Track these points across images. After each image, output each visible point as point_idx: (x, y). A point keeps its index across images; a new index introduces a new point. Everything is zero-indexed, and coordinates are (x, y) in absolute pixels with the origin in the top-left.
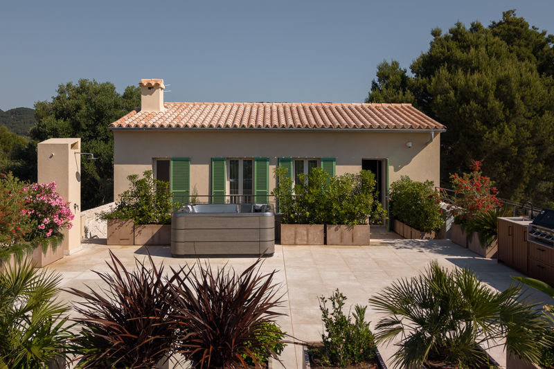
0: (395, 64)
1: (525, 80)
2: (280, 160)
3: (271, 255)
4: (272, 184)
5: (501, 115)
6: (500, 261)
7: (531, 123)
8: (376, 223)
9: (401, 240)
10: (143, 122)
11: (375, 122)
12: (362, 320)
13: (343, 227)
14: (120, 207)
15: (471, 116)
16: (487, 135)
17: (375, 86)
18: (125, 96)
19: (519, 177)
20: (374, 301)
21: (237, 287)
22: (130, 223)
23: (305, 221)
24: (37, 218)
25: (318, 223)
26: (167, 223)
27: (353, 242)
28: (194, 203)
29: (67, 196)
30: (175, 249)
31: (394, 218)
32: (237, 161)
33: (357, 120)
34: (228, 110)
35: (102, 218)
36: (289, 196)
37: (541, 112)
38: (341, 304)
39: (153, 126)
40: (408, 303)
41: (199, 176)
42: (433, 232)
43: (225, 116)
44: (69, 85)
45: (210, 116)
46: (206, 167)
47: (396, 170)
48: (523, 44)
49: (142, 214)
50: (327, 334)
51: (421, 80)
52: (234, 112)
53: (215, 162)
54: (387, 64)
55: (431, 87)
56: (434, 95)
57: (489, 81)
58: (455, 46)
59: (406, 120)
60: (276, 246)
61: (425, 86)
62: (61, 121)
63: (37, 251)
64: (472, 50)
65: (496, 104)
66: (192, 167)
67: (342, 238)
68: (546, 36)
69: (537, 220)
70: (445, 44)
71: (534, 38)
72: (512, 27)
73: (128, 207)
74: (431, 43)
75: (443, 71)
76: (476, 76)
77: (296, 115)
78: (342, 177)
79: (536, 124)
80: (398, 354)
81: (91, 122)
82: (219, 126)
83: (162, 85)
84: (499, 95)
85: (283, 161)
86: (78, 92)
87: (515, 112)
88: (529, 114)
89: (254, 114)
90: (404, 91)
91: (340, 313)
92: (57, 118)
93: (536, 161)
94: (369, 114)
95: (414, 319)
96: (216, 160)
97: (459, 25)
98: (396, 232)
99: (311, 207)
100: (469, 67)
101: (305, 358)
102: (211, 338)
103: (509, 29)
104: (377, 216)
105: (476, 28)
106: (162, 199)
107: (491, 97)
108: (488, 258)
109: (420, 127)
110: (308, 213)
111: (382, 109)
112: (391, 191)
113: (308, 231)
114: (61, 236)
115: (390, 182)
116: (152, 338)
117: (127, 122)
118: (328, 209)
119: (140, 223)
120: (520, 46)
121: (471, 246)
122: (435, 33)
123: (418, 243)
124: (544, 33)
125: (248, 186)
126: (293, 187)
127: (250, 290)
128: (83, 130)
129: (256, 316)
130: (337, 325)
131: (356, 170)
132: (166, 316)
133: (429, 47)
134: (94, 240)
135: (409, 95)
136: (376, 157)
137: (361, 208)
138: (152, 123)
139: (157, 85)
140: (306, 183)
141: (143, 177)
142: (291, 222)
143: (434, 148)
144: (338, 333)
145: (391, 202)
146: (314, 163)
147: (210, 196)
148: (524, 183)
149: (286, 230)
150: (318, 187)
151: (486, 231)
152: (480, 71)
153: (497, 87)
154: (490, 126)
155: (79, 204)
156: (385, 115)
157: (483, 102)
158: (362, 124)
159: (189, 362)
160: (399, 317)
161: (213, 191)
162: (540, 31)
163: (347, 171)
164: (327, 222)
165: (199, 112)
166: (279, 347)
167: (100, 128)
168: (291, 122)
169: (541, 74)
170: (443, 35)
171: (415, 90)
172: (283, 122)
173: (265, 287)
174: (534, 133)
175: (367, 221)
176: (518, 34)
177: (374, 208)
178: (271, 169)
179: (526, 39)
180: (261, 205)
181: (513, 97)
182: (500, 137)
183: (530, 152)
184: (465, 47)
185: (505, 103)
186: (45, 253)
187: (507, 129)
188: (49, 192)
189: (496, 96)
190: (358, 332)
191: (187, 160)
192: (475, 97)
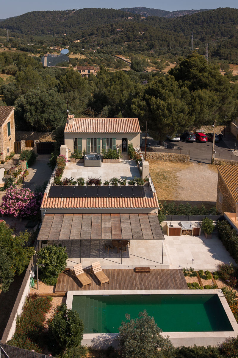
5: (168, 115)
10: (71, 130)
13: (114, 159)
15: (159, 114)
16: (164, 120)
23: (107, 158)
25: (110, 159)
27: (116, 162)
30: (85, 165)
32: (93, 139)
34: (90, 123)
38: (106, 180)
41: (84, 142)
45: (86, 126)
46: (86, 140)
47: (129, 141)
59: (133, 128)
60: (102, 164)
65: (166, 111)
66: (83, 140)
79: (178, 117)
80: (110, 184)
85: (104, 139)
87: (172, 113)
94: (126, 124)
96: (88, 139)
99: (109, 156)
107: (165, 109)
108: (137, 167)
109: (135, 132)
111: (130, 122)
119: (76, 158)
125: (95, 145)
129: (100, 181)
138: (73, 130)
144: (106, 183)
146: (111, 139)
149: (104, 160)
153: (168, 106)
154: (165, 118)
157: (163, 110)
159: (95, 185)
160: (111, 181)
161: (87, 145)
163: (119, 142)
166: (102, 184)
178: (101, 141)
181: (172, 109)
182: (167, 121)
187: (169, 118)
189: (167, 109)
191: (81, 139)
192: (161, 109)
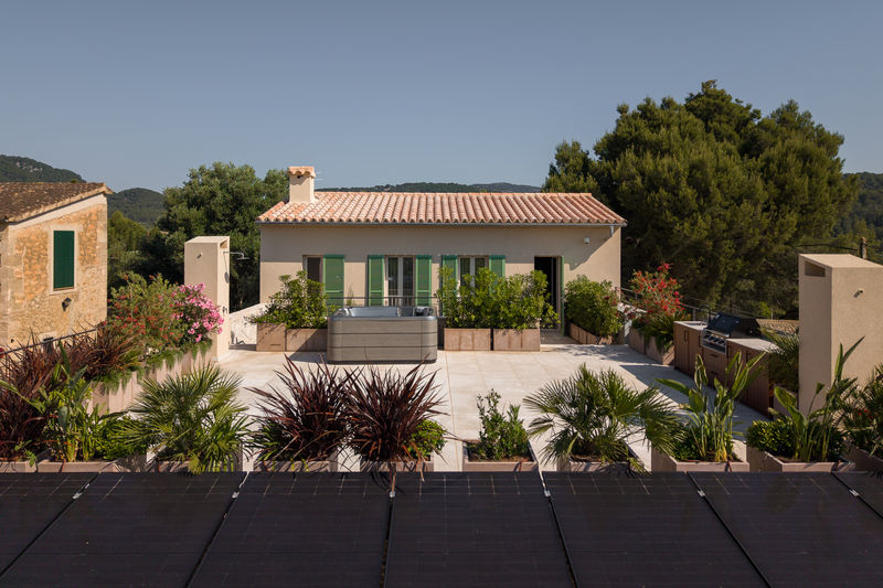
0: (577, 145)
1: (722, 165)
2: (444, 258)
3: (434, 361)
4: (435, 286)
5: (694, 205)
6: (676, 368)
7: (728, 214)
8: (546, 327)
9: (576, 346)
10: (293, 215)
11: (549, 215)
12: (516, 418)
13: (511, 331)
14: (271, 310)
15: (660, 205)
16: (678, 227)
17: (553, 171)
18: (267, 180)
19: (714, 274)
20: (528, 401)
21: (402, 387)
22: (282, 327)
23: (470, 325)
24: (186, 322)
25: (484, 327)
26: (322, 327)
27: (522, 348)
28: (350, 306)
29: (216, 298)
30: (332, 354)
31: (568, 322)
32: (396, 259)
33: (530, 213)
34: (386, 202)
35: (252, 322)
36: (454, 298)
37: (739, 201)
38: (496, 403)
39: (304, 220)
40: (558, 403)
41: (354, 276)
42: (610, 337)
43: (383, 208)
44: (202, 169)
45: (367, 208)
46: (362, 265)
47: (572, 269)
48: (725, 120)
49: (294, 317)
50: (483, 431)
51: (605, 164)
52: (392, 203)
53: (372, 259)
54: (566, 145)
55: (615, 173)
56: (620, 181)
57: (682, 167)
58: (643, 125)
59: (583, 212)
60: (439, 352)
61: (608, 170)
62: (194, 210)
63: (186, 357)
64: (663, 130)
65: (688, 192)
66: (347, 266)
67: (510, 343)
68: (751, 111)
69: (712, 325)
70: (633, 122)
71: (736, 112)
72: (711, 101)
73: (279, 310)
74: (617, 121)
75: (630, 155)
76: (666, 160)
77: (462, 208)
78: (511, 278)
79: (734, 214)
80: (547, 448)
81: (228, 211)
82: (377, 220)
83: (313, 174)
84: (692, 182)
85: (447, 258)
86: (212, 176)
87: (710, 201)
88: (726, 204)
89: (415, 207)
90: (586, 176)
91: (495, 411)
92: (190, 206)
93: (735, 257)
94: (544, 206)
95: (563, 417)
96: (374, 258)
97: (648, 101)
98: (570, 337)
99: (477, 310)
100: (659, 150)
101: (464, 453)
102: (379, 432)
103: (709, 103)
104: (548, 320)
105: (667, 104)
106: (317, 301)
107: (684, 183)
108: (665, 365)
109: (598, 221)
110: (473, 317)
111: (558, 200)
112: (566, 291)
113: (473, 335)
114: (210, 341)
115: (565, 282)
116: (327, 432)
117: (275, 216)
118: (496, 313)
119: (293, 327)
120: (720, 122)
121: (649, 352)
122: (622, 110)
123: (593, 349)
124: (749, 107)
125: (408, 286)
126: (458, 288)
127: (414, 389)
128: (219, 220)
129: (418, 413)
130: (492, 422)
131: (527, 268)
132: (339, 414)
133: (615, 125)
134: (241, 346)
135: (592, 182)
136: (550, 255)
137: (530, 311)
138: (302, 216)
139: (308, 173)
140: (473, 284)
141: (296, 278)
142: (456, 326)
143: (613, 245)
144: (493, 429)
145: (566, 304)
146: (481, 262)
147: (367, 298)
148: (721, 282)
149: (451, 335)
150: (485, 288)
151: (663, 336)
152: (671, 155)
153: (690, 172)
154: (682, 217)
155: (227, 307)
156: (561, 207)
157: (673, 190)
158: (534, 218)
159: (358, 456)
160: (551, 416)
161: (370, 291)
162: (744, 105)
163: (518, 270)
164: (494, 326)
165: (353, 204)
166: (441, 443)
167: (238, 218)
168: (456, 217)
169: (742, 155)
170: (630, 112)
171: (598, 176)
172: (448, 216)
173: (427, 388)
174: (731, 225)
175: (538, 325)
176: (719, 109)
177: (545, 311)
178: (435, 268)
179: (728, 114)
180: (423, 308)
181: (708, 185)
182: (693, 230)
183: (727, 246)
184: (655, 127)
185: (699, 191)
186: (194, 359)
187: (700, 220)
188: (197, 294)
189: (689, 184)
190: (512, 428)
191: (341, 257)
192: (665, 184)
